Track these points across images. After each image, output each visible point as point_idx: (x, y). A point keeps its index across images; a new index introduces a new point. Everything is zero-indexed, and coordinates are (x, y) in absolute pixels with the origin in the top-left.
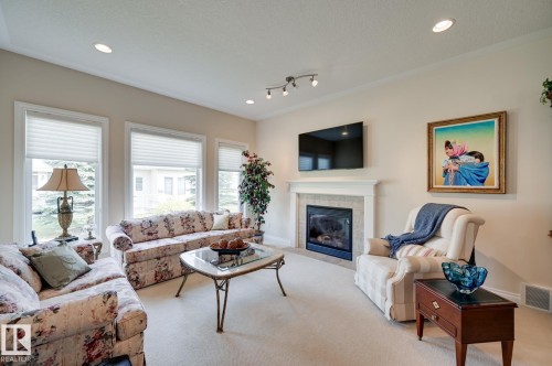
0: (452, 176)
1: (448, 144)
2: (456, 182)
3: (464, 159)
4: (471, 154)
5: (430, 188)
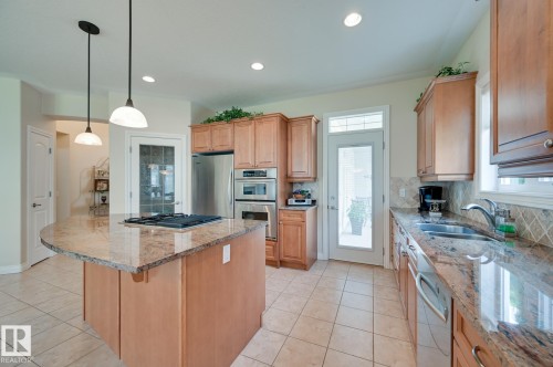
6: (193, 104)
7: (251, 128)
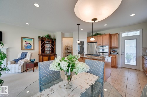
0: (26, 47)
1: (25, 41)
2: (27, 48)
3: (28, 44)
4: (29, 44)
5: (22, 49)
6: (87, 33)
7: (101, 37)
